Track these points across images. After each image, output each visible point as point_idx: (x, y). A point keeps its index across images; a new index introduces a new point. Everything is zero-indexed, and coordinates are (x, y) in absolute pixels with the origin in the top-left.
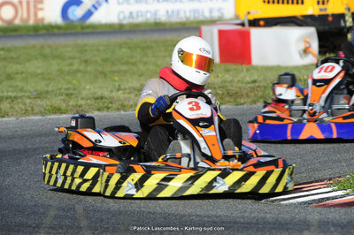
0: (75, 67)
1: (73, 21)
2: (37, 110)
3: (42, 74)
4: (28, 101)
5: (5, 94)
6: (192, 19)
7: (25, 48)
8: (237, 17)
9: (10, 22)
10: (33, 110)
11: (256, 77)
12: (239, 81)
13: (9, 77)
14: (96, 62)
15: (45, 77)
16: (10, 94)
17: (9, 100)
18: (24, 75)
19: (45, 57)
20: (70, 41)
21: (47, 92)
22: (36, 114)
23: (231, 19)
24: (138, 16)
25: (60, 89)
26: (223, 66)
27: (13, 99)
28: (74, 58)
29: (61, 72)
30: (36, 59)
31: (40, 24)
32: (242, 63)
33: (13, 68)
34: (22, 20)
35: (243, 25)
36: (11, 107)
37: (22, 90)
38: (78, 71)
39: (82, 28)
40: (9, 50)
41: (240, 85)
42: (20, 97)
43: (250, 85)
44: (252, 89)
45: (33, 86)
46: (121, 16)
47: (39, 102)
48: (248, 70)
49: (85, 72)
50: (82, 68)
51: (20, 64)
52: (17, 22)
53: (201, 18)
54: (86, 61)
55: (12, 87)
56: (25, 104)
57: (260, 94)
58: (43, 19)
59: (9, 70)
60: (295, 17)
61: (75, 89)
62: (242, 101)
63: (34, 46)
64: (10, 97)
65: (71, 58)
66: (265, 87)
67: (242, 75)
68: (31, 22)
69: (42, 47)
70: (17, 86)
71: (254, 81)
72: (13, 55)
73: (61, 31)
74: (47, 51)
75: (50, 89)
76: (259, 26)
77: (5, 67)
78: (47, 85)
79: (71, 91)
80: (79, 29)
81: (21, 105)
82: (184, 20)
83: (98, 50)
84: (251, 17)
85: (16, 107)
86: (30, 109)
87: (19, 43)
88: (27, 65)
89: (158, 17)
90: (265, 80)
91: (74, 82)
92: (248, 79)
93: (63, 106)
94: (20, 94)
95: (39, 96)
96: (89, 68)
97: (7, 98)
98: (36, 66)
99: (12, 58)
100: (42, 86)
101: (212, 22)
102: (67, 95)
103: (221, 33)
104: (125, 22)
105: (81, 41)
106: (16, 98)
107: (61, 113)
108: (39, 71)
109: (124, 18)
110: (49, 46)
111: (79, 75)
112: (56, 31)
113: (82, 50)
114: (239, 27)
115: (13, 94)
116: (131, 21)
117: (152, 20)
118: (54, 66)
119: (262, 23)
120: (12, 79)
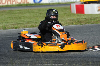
0: (37, 15)
1: (36, 3)
2: (28, 26)
3: (29, 17)
4: (25, 24)
5: (19, 22)
6: (68, 2)
7: (24, 10)
8: (80, 1)
9: (20, 3)
10: (27, 27)
11: (86, 17)
12: (81, 18)
13: (20, 18)
14: (43, 13)
15: (30, 18)
16: (20, 22)
17: (20, 24)
18: (24, 17)
19: (29, 12)
20: (36, 8)
21: (30, 22)
22: (27, 28)
23: (79, 2)
24: (54, 1)
25: (34, 21)
26: (77, 14)
27: (21, 24)
28: (37, 13)
29: (34, 16)
30: (27, 13)
31: (28, 4)
32: (82, 13)
33: (21, 15)
34: (23, 3)
35: (82, 3)
36: (21, 26)
37: (23, 21)
38: (38, 16)
39: (39, 5)
40: (20, 11)
41: (82, 19)
42: (23, 23)
43: (84, 19)
44: (85, 20)
45: (26, 20)
46: (49, 1)
47: (28, 24)
48: (84, 15)
49: (40, 16)
50: (39, 15)
51: (23, 14)
52: (22, 3)
53: (71, 2)
54: (40, 13)
55: (21, 20)
56: (24, 25)
57: (87, 22)
58: (28, 2)
59: (20, 16)
60: (96, 1)
61: (37, 21)
62: (82, 24)
63: (26, 10)
64: (21, 23)
65: (36, 13)
66: (88, 20)
67: (82, 17)
68: (26, 3)
69: (29, 10)
70: (22, 20)
71: (85, 18)
72: (21, 12)
73: (34, 5)
74: (30, 11)
75: (31, 21)
76: (87, 4)
77: (19, 15)
78: (30, 20)
79: (36, 21)
80: (38, 5)
81: (23, 25)
82: (66, 2)
83: (43, 10)
84: (84, 1)
85: (22, 26)
86: (26, 26)
87: (23, 9)
88: (25, 14)
89: (59, 1)
90: (88, 18)
91: (37, 19)
92: (84, 18)
93: (35, 25)
94: (23, 22)
95: (28, 23)
96: (41, 15)
97: (20, 23)
98: (27, 15)
99: (21, 13)
100: (29, 20)
101: (74, 3)
102: (36, 22)
103: (76, 5)
104: (50, 3)
105: (39, 8)
106: (22, 23)
107: (34, 27)
108: (28, 16)
109: (50, 2)
110: (31, 10)
111: (39, 17)
112: (32, 5)
113: (39, 10)
114: (81, 4)
115: (21, 22)
116: (52, 2)
117: (58, 2)
118: (32, 15)
119: (87, 3)
120: (21, 18)
